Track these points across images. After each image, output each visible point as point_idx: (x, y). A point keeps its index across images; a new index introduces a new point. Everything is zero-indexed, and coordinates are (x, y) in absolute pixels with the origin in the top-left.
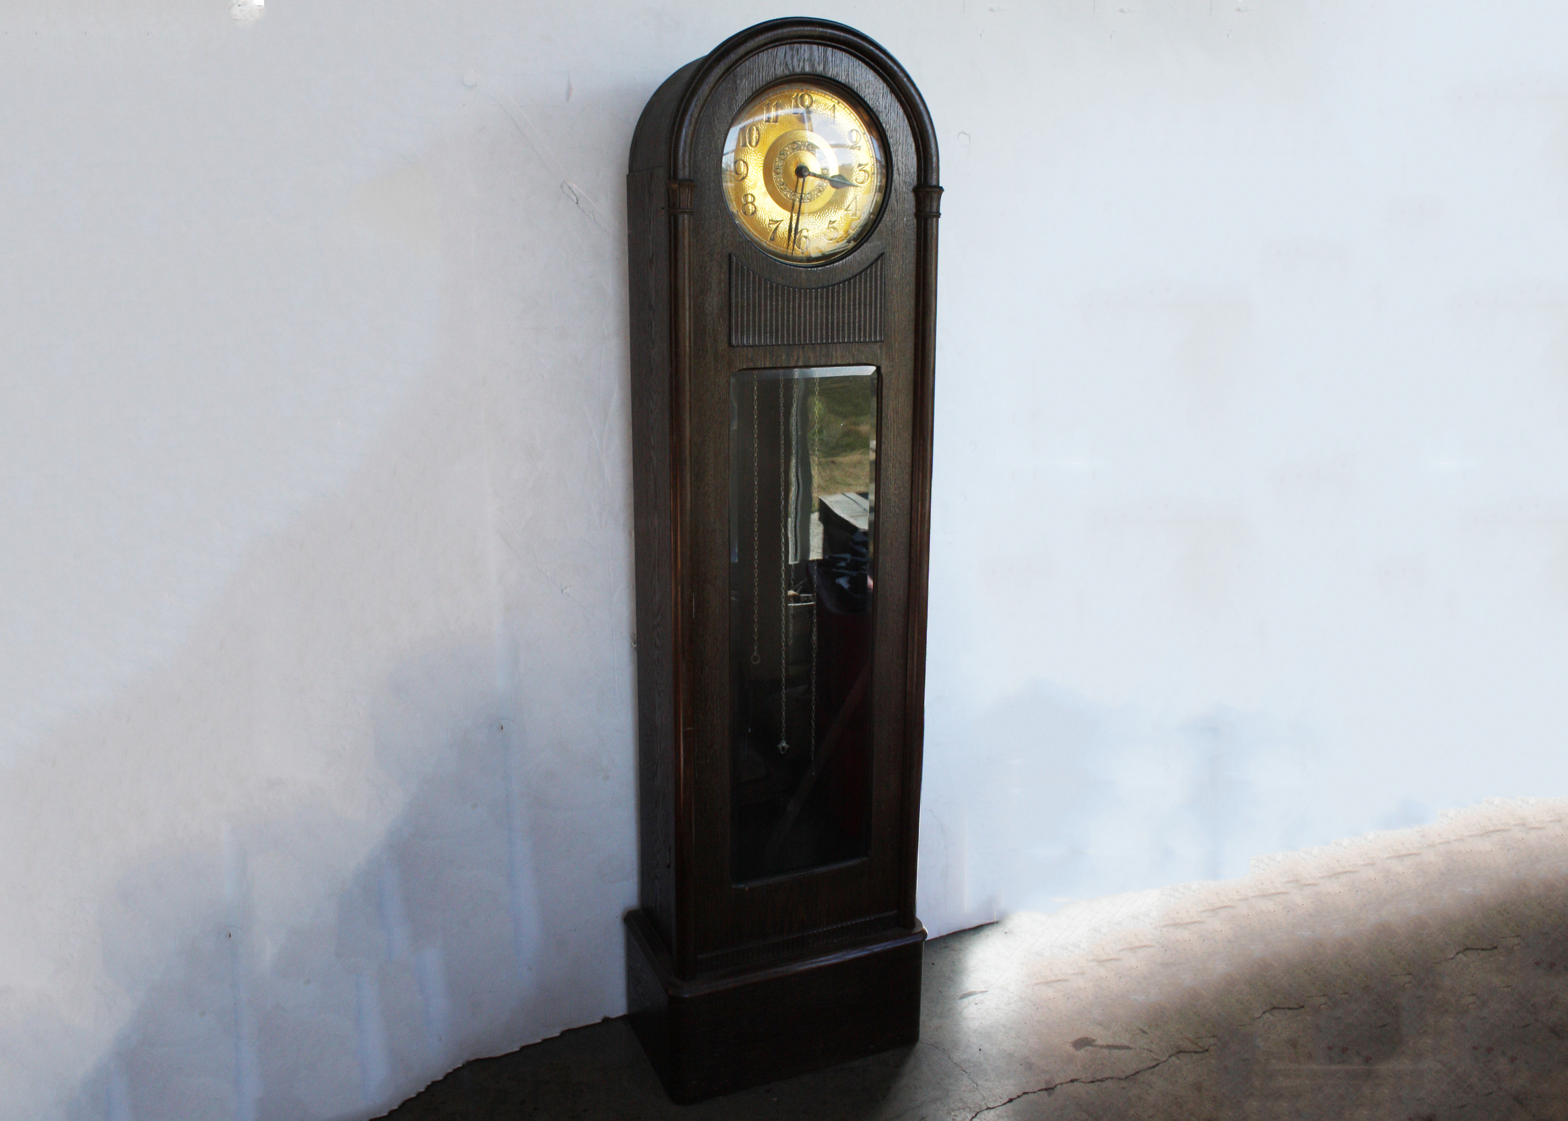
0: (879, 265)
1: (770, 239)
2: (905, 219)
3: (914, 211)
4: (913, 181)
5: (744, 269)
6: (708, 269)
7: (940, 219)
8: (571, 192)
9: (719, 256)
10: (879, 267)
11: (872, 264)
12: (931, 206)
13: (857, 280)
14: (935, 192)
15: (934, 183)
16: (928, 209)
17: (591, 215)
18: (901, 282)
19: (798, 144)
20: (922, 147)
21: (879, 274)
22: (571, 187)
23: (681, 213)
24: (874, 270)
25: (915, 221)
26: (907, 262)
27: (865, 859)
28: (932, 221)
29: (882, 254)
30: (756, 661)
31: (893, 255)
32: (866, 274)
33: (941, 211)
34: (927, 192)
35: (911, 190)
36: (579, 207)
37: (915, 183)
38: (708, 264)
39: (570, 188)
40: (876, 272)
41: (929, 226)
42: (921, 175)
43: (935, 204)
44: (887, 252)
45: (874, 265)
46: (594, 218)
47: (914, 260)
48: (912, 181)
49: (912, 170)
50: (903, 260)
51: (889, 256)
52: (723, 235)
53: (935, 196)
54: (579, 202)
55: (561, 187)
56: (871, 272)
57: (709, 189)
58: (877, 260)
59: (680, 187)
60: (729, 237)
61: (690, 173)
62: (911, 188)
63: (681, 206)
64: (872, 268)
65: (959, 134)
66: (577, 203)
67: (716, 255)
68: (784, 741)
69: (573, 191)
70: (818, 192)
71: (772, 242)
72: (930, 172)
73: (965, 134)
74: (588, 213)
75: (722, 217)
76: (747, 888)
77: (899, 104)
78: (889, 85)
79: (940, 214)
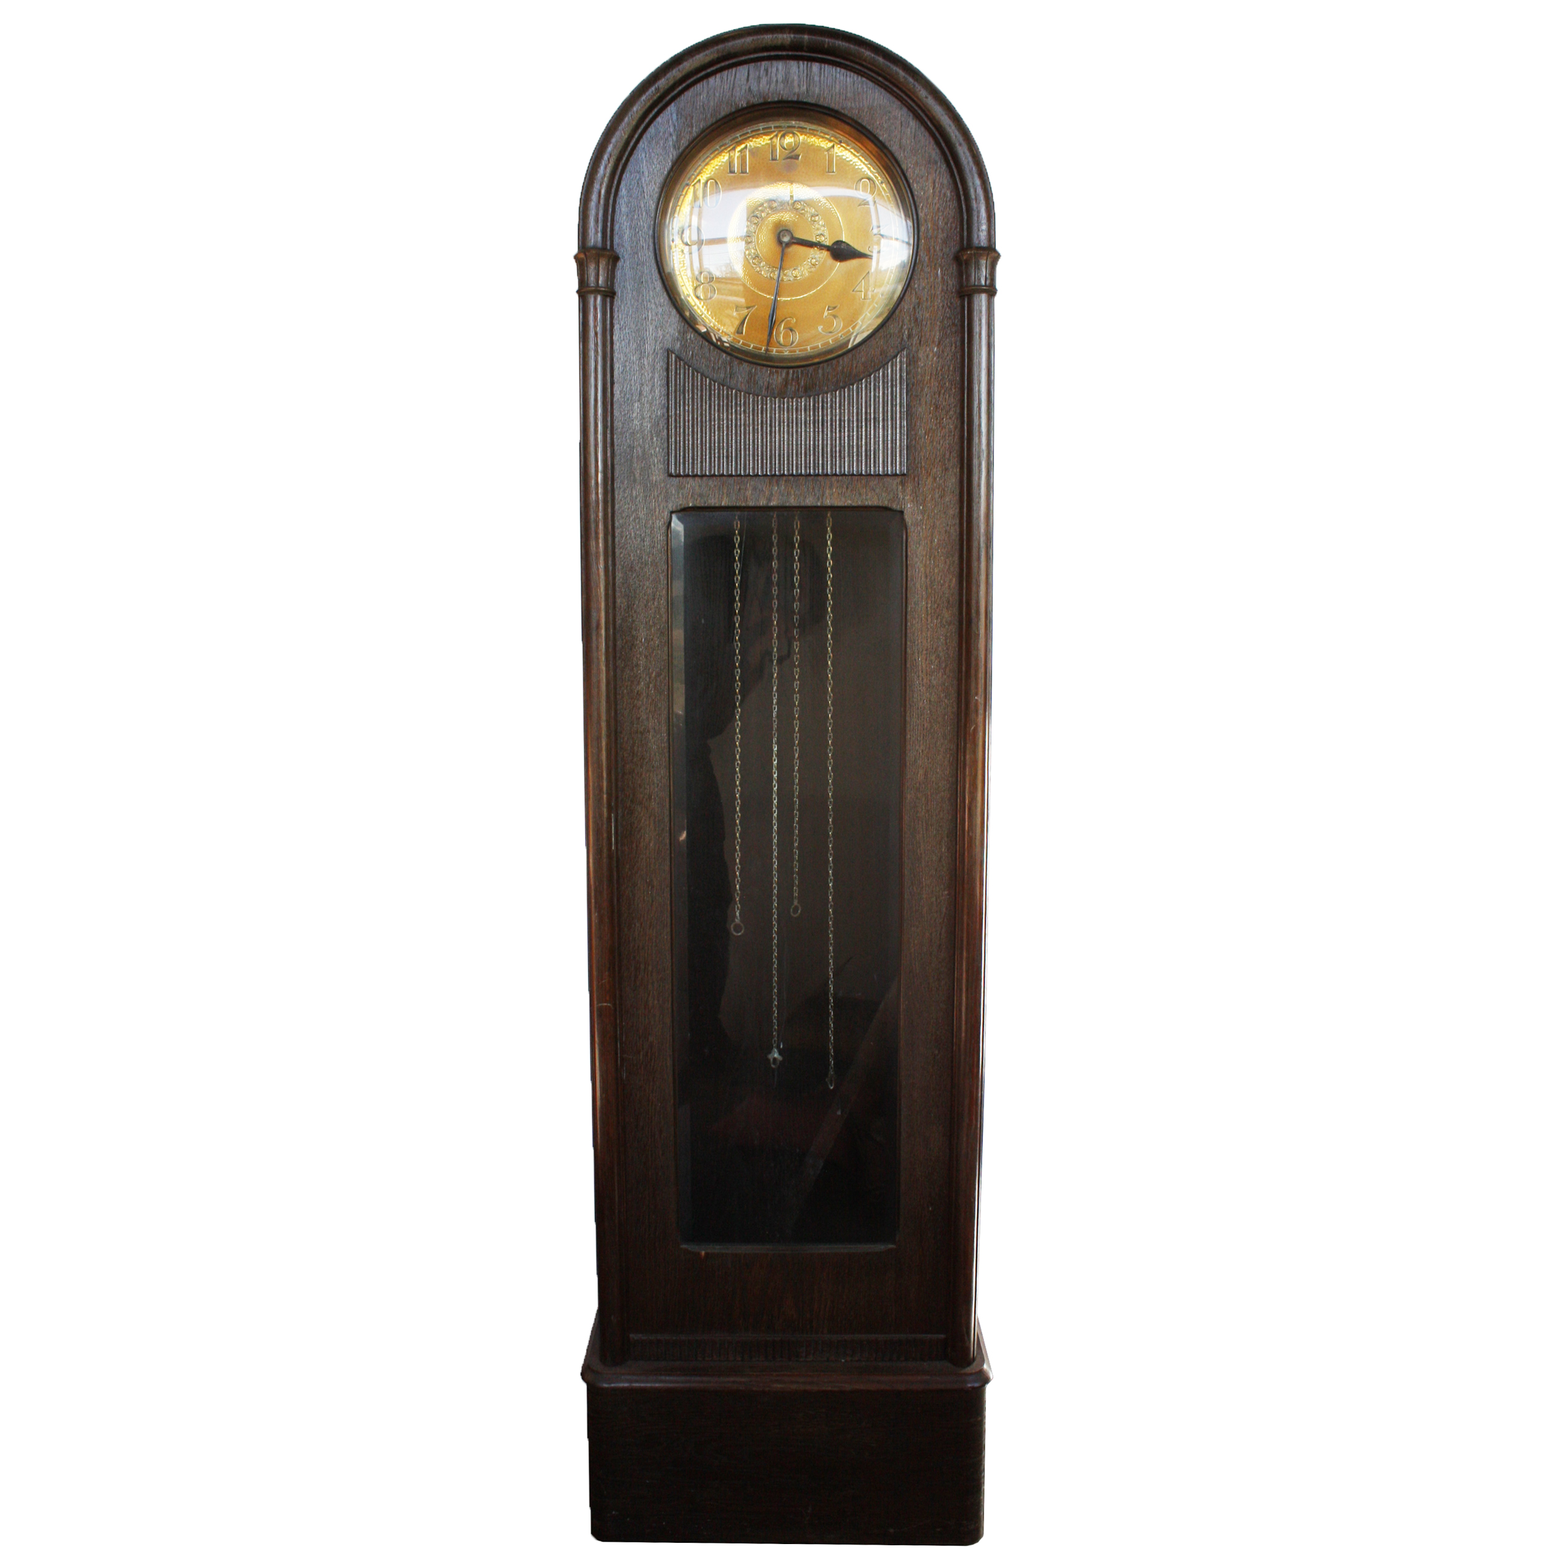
0: (898, 364)
1: (737, 332)
2: (940, 299)
3: (957, 287)
4: (956, 243)
5: (688, 370)
6: (635, 370)
9: (652, 352)
10: (898, 368)
11: (887, 363)
13: (863, 386)
14: (985, 256)
15: (985, 243)
16: (972, 281)
20: (963, 193)
21: (898, 376)
23: (590, 292)
24: (889, 371)
26: (945, 361)
27: (891, 1246)
28: (980, 298)
29: (904, 350)
30: (738, 932)
31: (921, 351)
32: (877, 378)
34: (972, 257)
37: (958, 247)
38: (635, 363)
40: (893, 374)
41: (975, 307)
44: (911, 346)
45: (890, 364)
50: (938, 358)
51: (916, 352)
53: (985, 262)
56: (885, 374)
57: (637, 263)
58: (895, 356)
63: (590, 284)
64: (887, 368)
67: (646, 352)
68: (776, 1050)
70: (810, 267)
76: (703, 1253)
78: (910, 108)
79: (996, 290)
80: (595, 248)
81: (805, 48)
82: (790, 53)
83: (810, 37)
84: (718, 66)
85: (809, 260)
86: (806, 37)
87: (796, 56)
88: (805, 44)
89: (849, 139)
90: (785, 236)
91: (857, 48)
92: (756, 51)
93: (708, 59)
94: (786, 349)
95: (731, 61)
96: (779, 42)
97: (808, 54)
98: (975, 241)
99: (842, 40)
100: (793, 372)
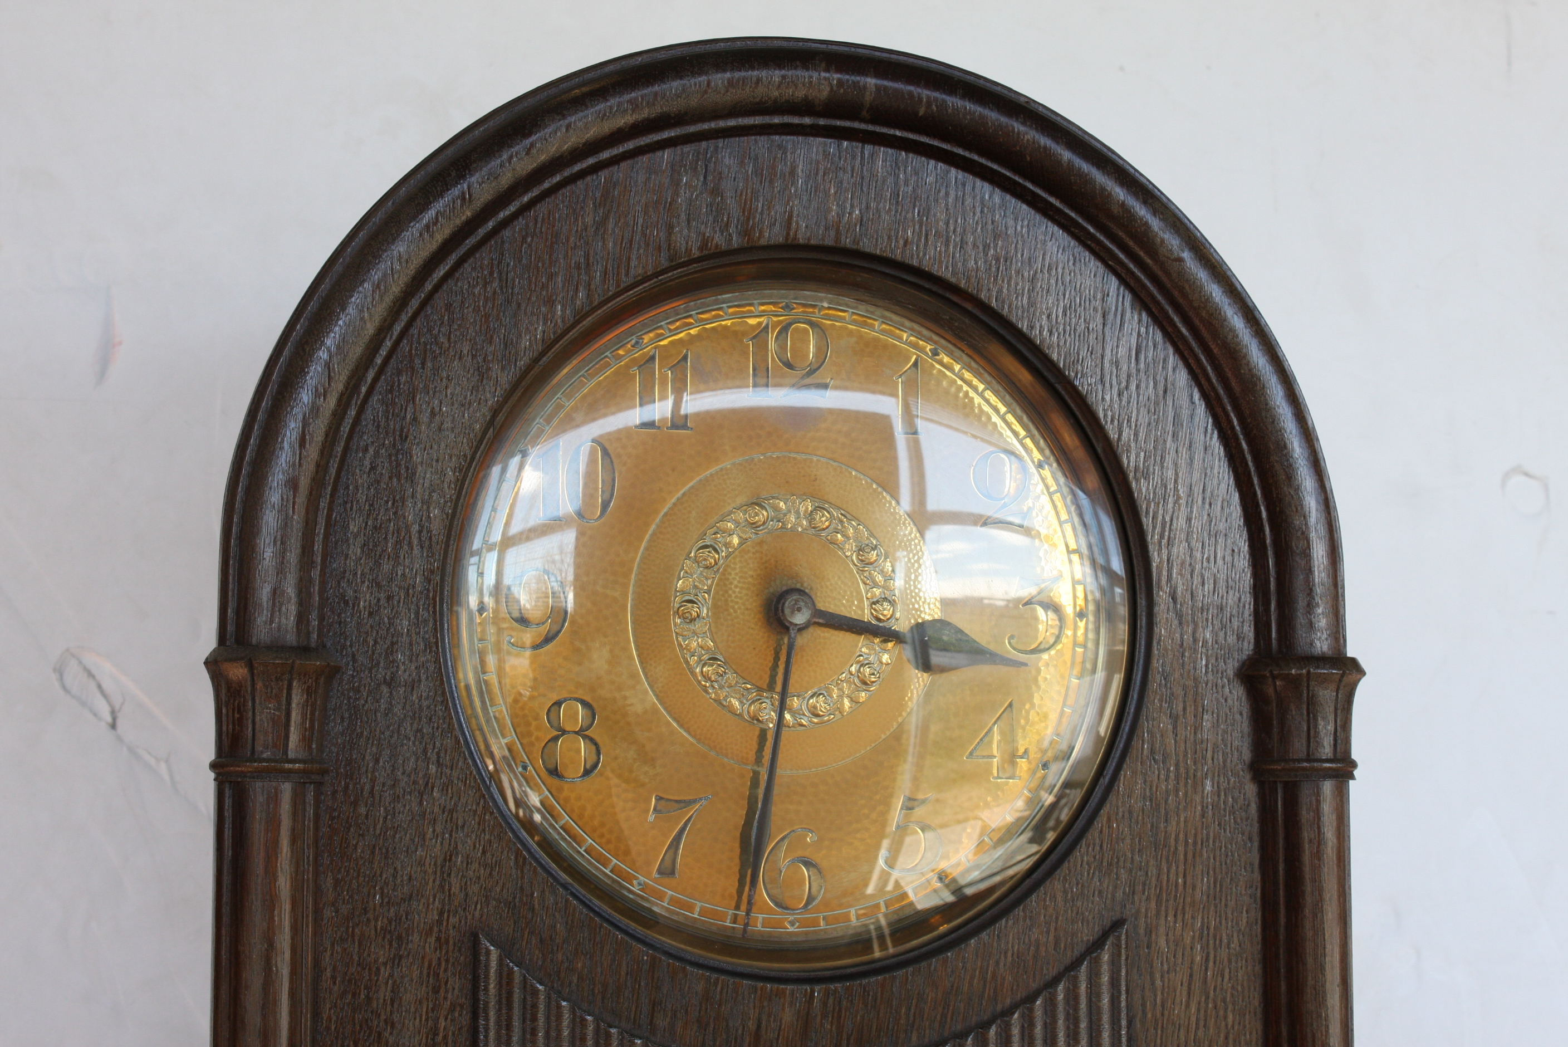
0: (1105, 968)
1: (660, 872)
2: (1208, 788)
3: (1247, 755)
4: (1240, 637)
5: (535, 992)
6: (384, 993)
7: (1354, 787)
8: (93, 686)
9: (432, 940)
10: (1105, 979)
11: (1075, 964)
12: (1312, 736)
13: (1016, 1031)
14: (1324, 680)
15: (1322, 645)
16: (1298, 747)
17: (163, 767)
18: (1201, 1033)
19: (776, 509)
20: (1268, 510)
21: (1106, 1001)
22: (94, 671)
23: (260, 774)
24: (1083, 987)
25: (1251, 789)
26: (1223, 953)
28: (1318, 794)
29: (1117, 924)
31: (1162, 930)
32: (1051, 1004)
33: (1356, 753)
34: (1295, 683)
35: (1231, 673)
36: (120, 739)
37: (1248, 647)
38: (385, 972)
39: (90, 675)
40: (1094, 994)
41: (1305, 815)
42: (1269, 616)
43: (1326, 728)
44: (1137, 915)
45: (1084, 967)
46: (172, 777)
47: (1254, 948)
48: (1231, 639)
49: (1231, 599)
50: (1205, 948)
51: (1149, 932)
52: (448, 858)
53: (1326, 695)
54: (120, 722)
55: (59, 672)
56: (1073, 997)
57: (391, 682)
58: (1098, 944)
59: (252, 675)
60: (475, 866)
61: (302, 618)
62: (1231, 667)
63: (259, 748)
64: (1076, 978)
65: (1507, 476)
66: (113, 726)
67: (416, 938)
69: (100, 687)
70: (858, 690)
71: (666, 880)
72: (1301, 603)
73: (1527, 474)
74: (152, 761)
75: (444, 789)
77: (1171, 350)
78: (1126, 280)
79: (1354, 765)
80: (277, 648)
81: (864, 113)
82: (822, 122)
83: (879, 82)
84: (630, 145)
85: (853, 669)
86: (871, 82)
87: (836, 128)
88: (868, 98)
89: (955, 345)
90: (799, 610)
91: (1004, 120)
92: (734, 111)
93: (607, 127)
94: (791, 918)
95: (666, 135)
96: (800, 93)
97: (871, 128)
98: (1301, 645)
99: (963, 97)
100: (827, 994)
